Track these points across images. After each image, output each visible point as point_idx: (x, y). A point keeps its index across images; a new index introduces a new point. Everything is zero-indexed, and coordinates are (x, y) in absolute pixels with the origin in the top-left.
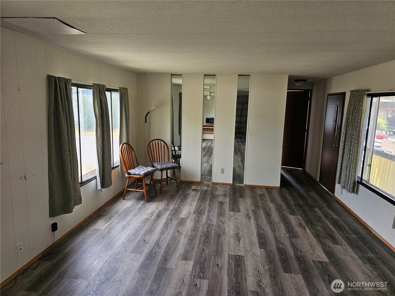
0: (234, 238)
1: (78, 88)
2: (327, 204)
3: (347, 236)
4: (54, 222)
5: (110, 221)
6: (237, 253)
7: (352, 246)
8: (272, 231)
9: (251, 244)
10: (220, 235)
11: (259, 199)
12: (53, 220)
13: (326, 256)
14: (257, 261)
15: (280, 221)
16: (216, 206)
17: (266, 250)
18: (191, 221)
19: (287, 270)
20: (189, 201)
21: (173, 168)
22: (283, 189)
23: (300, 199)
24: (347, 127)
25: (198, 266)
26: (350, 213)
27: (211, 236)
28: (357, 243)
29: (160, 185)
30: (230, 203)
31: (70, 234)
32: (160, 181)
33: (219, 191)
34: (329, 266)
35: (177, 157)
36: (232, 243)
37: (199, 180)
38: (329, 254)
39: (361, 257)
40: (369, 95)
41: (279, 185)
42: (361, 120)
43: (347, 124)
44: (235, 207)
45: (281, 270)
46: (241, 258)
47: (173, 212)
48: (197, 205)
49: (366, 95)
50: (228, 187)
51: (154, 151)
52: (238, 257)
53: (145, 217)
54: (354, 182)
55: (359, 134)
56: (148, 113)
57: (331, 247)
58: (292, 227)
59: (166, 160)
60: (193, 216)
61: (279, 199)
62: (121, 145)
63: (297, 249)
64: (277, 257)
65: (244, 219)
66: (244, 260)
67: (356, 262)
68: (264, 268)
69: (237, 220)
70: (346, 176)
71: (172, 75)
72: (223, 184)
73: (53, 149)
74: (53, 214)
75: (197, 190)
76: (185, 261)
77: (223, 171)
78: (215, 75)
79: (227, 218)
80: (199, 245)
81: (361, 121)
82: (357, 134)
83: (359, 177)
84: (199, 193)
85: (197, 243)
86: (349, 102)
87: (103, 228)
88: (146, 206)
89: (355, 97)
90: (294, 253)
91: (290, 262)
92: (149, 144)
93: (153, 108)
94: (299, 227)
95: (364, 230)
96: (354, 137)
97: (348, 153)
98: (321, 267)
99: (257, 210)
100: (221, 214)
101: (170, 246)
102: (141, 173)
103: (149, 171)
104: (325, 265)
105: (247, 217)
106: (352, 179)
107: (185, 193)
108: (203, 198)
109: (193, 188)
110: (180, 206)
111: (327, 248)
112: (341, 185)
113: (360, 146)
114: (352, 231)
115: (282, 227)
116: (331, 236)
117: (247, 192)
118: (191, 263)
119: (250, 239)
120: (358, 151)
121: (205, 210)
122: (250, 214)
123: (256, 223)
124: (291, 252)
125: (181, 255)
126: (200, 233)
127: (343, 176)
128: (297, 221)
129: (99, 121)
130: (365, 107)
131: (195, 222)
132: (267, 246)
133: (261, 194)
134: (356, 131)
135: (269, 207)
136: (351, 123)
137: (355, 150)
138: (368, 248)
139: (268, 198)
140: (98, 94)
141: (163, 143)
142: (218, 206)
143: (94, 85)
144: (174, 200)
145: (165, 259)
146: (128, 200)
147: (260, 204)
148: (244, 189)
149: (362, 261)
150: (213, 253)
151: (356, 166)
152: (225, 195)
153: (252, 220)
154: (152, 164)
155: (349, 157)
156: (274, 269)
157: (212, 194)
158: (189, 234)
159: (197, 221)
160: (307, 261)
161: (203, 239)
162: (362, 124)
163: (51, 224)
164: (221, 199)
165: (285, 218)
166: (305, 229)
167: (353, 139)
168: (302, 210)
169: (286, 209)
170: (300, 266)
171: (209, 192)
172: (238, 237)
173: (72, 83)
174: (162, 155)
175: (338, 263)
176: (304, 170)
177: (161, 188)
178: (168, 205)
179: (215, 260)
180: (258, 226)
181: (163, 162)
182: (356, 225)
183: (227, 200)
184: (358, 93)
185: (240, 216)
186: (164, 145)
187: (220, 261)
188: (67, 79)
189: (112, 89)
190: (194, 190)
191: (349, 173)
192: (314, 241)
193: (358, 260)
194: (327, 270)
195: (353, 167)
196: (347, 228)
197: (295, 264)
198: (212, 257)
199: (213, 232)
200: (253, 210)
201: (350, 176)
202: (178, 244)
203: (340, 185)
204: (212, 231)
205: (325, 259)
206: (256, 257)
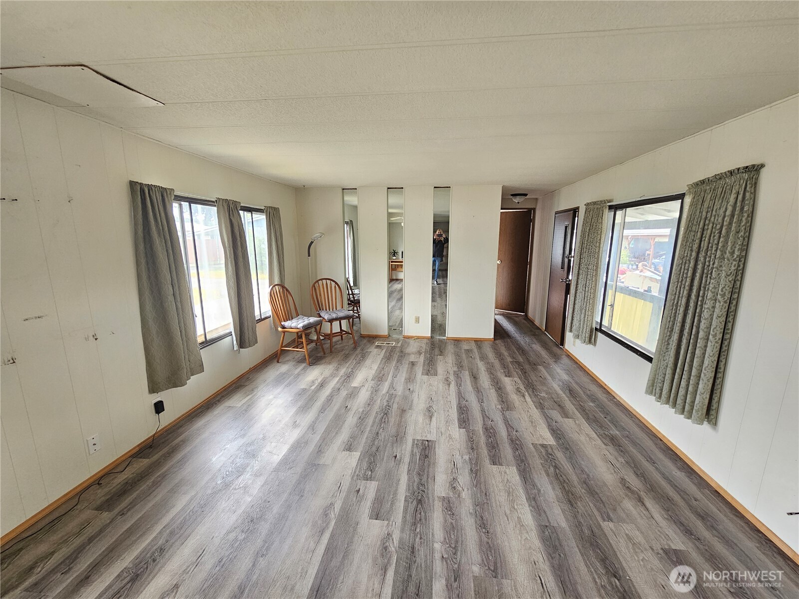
0: (425, 415)
1: (192, 204)
2: (554, 360)
3: (582, 404)
4: (159, 399)
5: (251, 394)
6: (426, 436)
7: (587, 419)
8: (479, 401)
9: (447, 422)
10: (405, 410)
11: (464, 356)
12: (156, 398)
13: (552, 436)
14: (453, 448)
15: (491, 387)
16: (404, 368)
17: (467, 431)
18: (367, 391)
19: (496, 460)
20: (368, 362)
21: (347, 318)
22: (497, 342)
23: (520, 354)
24: (581, 255)
25: (367, 459)
26: (585, 370)
27: (392, 413)
28: (595, 415)
29: (329, 341)
30: (424, 363)
31: (189, 415)
32: (329, 336)
33: (411, 347)
34: (555, 451)
35: (355, 303)
36: (420, 422)
37: (386, 333)
38: (556, 432)
39: (601, 435)
40: (611, 207)
41: (492, 336)
42: (600, 243)
43: (581, 251)
44: (430, 369)
45: (487, 461)
46: (430, 444)
47: (343, 379)
48: (378, 367)
49: (608, 207)
50: (425, 341)
51: (320, 295)
52: (427, 442)
53: (303, 387)
54: (591, 330)
55: (597, 263)
56: (312, 243)
57: (559, 421)
58: (507, 394)
59: (339, 307)
60: (370, 384)
61: (491, 355)
62: (271, 287)
63: (512, 427)
64: (482, 440)
65: (441, 386)
66: (435, 448)
67: (594, 443)
68: (462, 458)
69: (431, 387)
70: (580, 321)
71: (343, 189)
72: (418, 338)
73: (147, 293)
74: (154, 388)
75: (382, 347)
76: (348, 452)
77: (417, 320)
78: (402, 188)
79: (418, 385)
80: (372, 426)
81: (600, 245)
82: (595, 263)
83: (597, 322)
84: (384, 351)
85: (371, 423)
86: (584, 219)
87: (239, 405)
88: (307, 371)
89: (591, 212)
90: (507, 434)
91: (501, 447)
92: (314, 286)
93: (317, 234)
94: (516, 394)
95: (605, 395)
96: (590, 267)
97: (582, 289)
98: (544, 453)
99: (461, 372)
100: (410, 379)
101: (330, 429)
102: (299, 326)
103: (310, 323)
104: (550, 450)
105: (446, 382)
106: (588, 325)
107: (364, 352)
108: (388, 358)
109: (376, 344)
110: (354, 371)
111: (554, 423)
112: (574, 334)
113: (599, 280)
114: (589, 396)
115: (492, 394)
116: (559, 405)
117: (449, 347)
118: (357, 455)
119: (447, 415)
120: (596, 286)
121: (389, 373)
122: (451, 377)
123: (457, 391)
124: (503, 432)
125: (343, 442)
126: (376, 408)
127: (575, 322)
128: (514, 385)
129: (230, 253)
130: (606, 225)
131: (372, 393)
132: (469, 424)
133: (468, 350)
134: (594, 259)
135: (477, 367)
136: (586, 248)
137: (593, 286)
138: (609, 421)
139: (477, 354)
140: (225, 213)
141: (333, 284)
142: (408, 368)
143: (219, 201)
144: (348, 361)
145: (320, 449)
146: (284, 363)
147: (465, 363)
148: (446, 343)
149: (602, 441)
150: (391, 438)
151: (593, 307)
152: (420, 353)
153: (453, 386)
154: (318, 312)
155: (583, 296)
156: (477, 459)
157: (402, 352)
158: (361, 410)
159: (375, 391)
160: (525, 445)
161: (379, 417)
162: (601, 249)
163: (153, 404)
164: (412, 358)
165: (498, 382)
166: (524, 396)
167: (590, 270)
168: (522, 370)
169: (500, 369)
170: (515, 452)
171: (398, 349)
172: (429, 413)
173: (176, 196)
174: (332, 300)
175: (568, 446)
176: (526, 315)
177: (331, 347)
178: (337, 369)
179: (393, 448)
180: (460, 396)
181: (334, 309)
182: (594, 388)
183: (422, 359)
184: (596, 206)
185: (437, 382)
186: (335, 287)
187: (399, 450)
188: (165, 189)
189: (253, 208)
190: (378, 347)
191: (585, 317)
192: (536, 413)
193: (597, 440)
194: (553, 457)
195: (590, 308)
196: (582, 393)
197: (507, 451)
198: (389, 444)
199: (395, 406)
200: (455, 371)
201: (586, 320)
202: (342, 426)
203: (571, 334)
204: (394, 404)
205: (550, 440)
206: (453, 441)
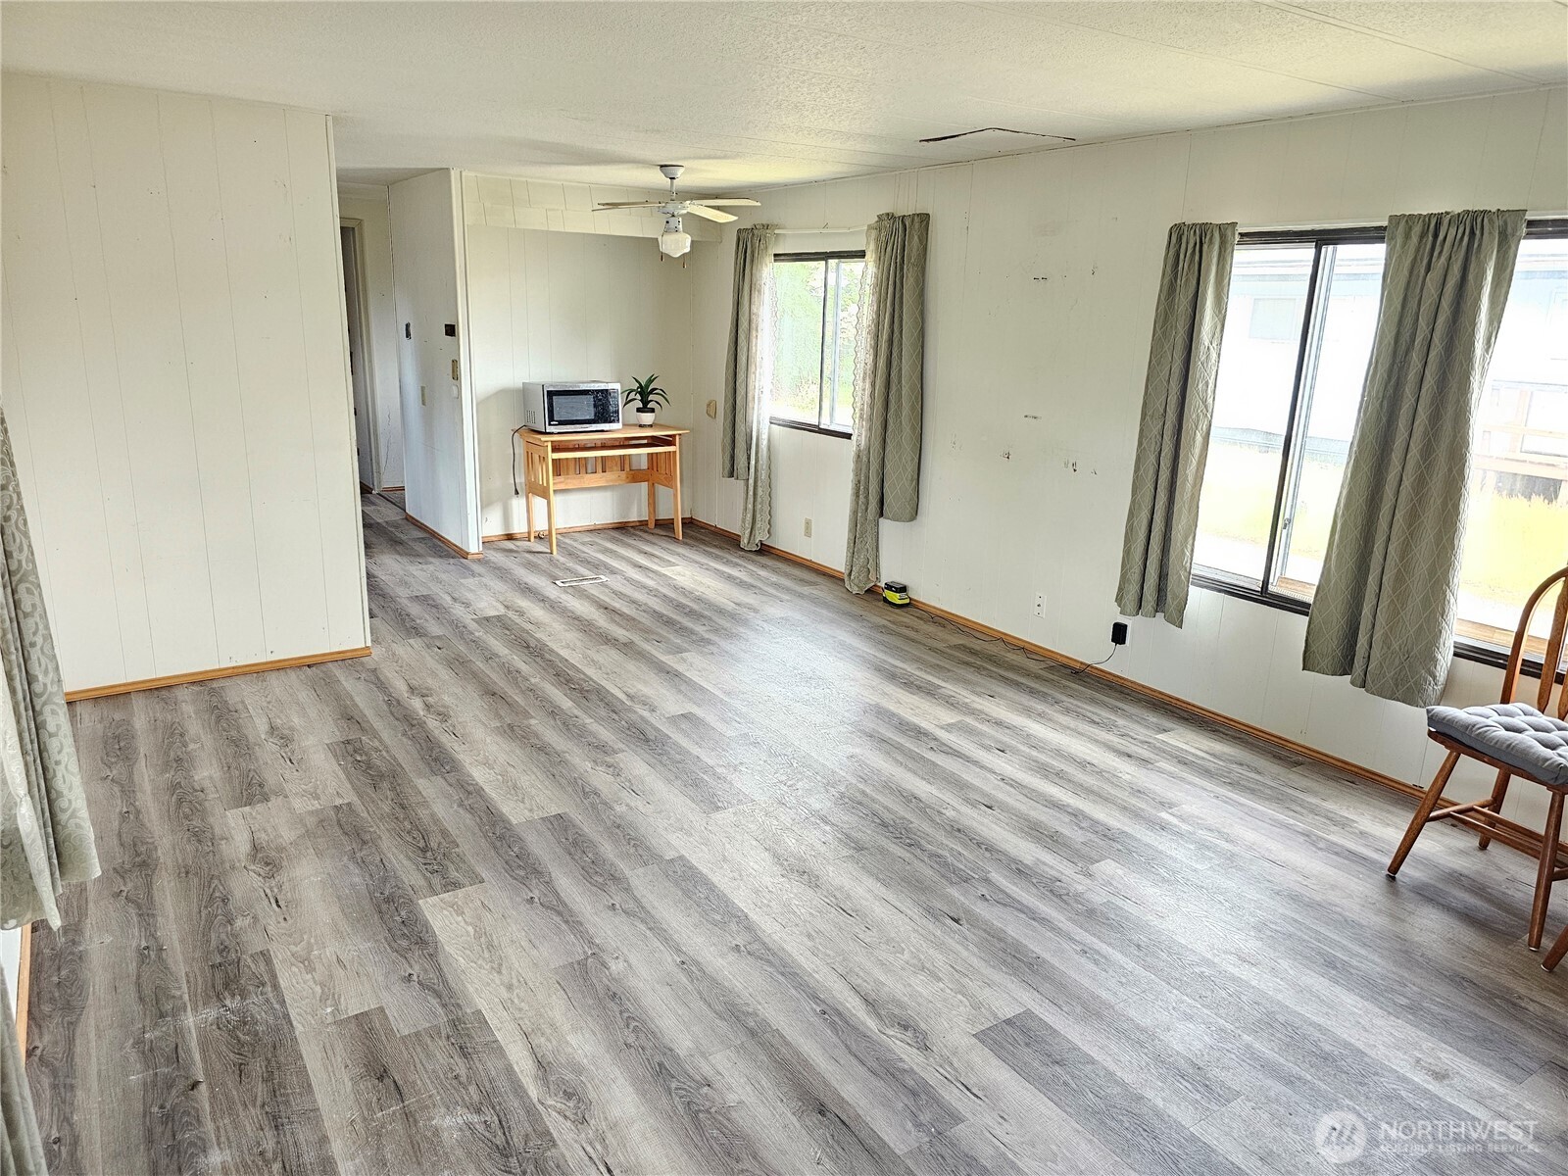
8: (695, 961)
13: (426, 924)
14: (659, 814)
17: (657, 857)
38: (413, 942)
45: (575, 815)
63: (549, 908)
68: (627, 805)
90: (557, 884)
91: (558, 850)
98: (451, 869)
104: (436, 882)
132: (666, 874)
156: (597, 813)
160: (501, 874)
170: (522, 848)
192: (480, 989)
194: (430, 868)
205: (433, 906)
